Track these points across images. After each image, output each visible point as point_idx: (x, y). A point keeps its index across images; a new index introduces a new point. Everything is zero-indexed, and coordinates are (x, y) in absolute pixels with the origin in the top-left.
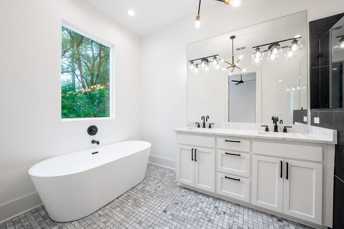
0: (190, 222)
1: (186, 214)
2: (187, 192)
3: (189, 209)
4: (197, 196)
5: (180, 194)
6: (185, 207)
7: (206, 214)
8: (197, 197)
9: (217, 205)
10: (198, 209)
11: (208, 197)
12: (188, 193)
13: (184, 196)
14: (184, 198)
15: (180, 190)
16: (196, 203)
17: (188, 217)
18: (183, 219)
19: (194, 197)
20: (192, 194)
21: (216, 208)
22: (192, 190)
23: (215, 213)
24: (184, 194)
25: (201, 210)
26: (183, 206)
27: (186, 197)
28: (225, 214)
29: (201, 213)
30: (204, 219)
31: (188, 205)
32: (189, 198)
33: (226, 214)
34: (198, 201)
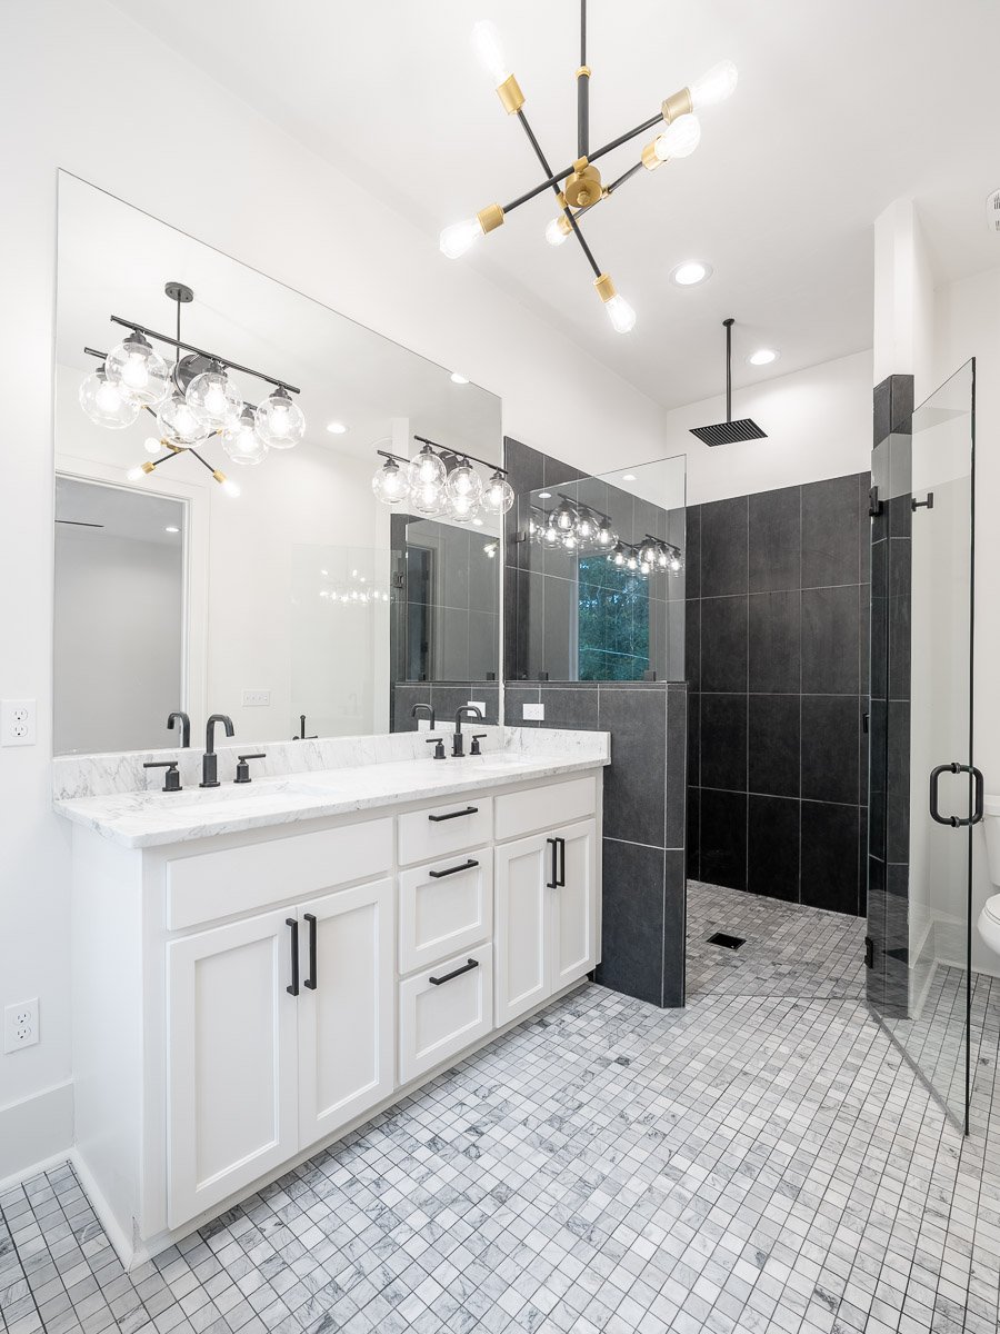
0: (488, 1287)
1: (429, 1291)
2: (261, 1231)
3: (396, 1264)
4: (321, 1188)
5: (250, 1283)
6: (378, 1279)
7: (461, 1198)
8: (329, 1194)
9: (426, 1136)
10: (418, 1220)
11: (357, 1144)
12: (269, 1225)
13: (278, 1262)
14: (301, 1267)
15: (205, 1271)
16: (373, 1215)
17: (456, 1288)
18: (459, 1318)
19: (319, 1210)
20: (291, 1209)
21: (439, 1146)
22: (262, 1196)
23: (462, 1160)
24: (260, 1253)
25: (430, 1209)
26: (363, 1292)
27: (295, 1250)
28: (482, 1134)
29: (446, 1218)
30: (484, 1218)
31: (368, 1262)
32: (312, 1238)
33: (484, 1129)
34: (363, 1198)
